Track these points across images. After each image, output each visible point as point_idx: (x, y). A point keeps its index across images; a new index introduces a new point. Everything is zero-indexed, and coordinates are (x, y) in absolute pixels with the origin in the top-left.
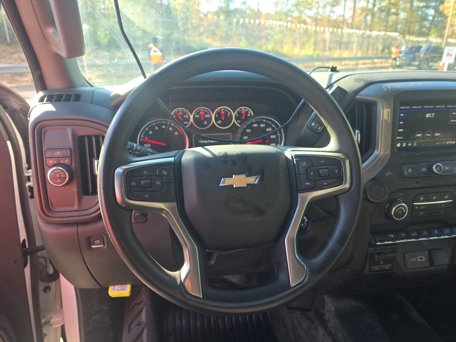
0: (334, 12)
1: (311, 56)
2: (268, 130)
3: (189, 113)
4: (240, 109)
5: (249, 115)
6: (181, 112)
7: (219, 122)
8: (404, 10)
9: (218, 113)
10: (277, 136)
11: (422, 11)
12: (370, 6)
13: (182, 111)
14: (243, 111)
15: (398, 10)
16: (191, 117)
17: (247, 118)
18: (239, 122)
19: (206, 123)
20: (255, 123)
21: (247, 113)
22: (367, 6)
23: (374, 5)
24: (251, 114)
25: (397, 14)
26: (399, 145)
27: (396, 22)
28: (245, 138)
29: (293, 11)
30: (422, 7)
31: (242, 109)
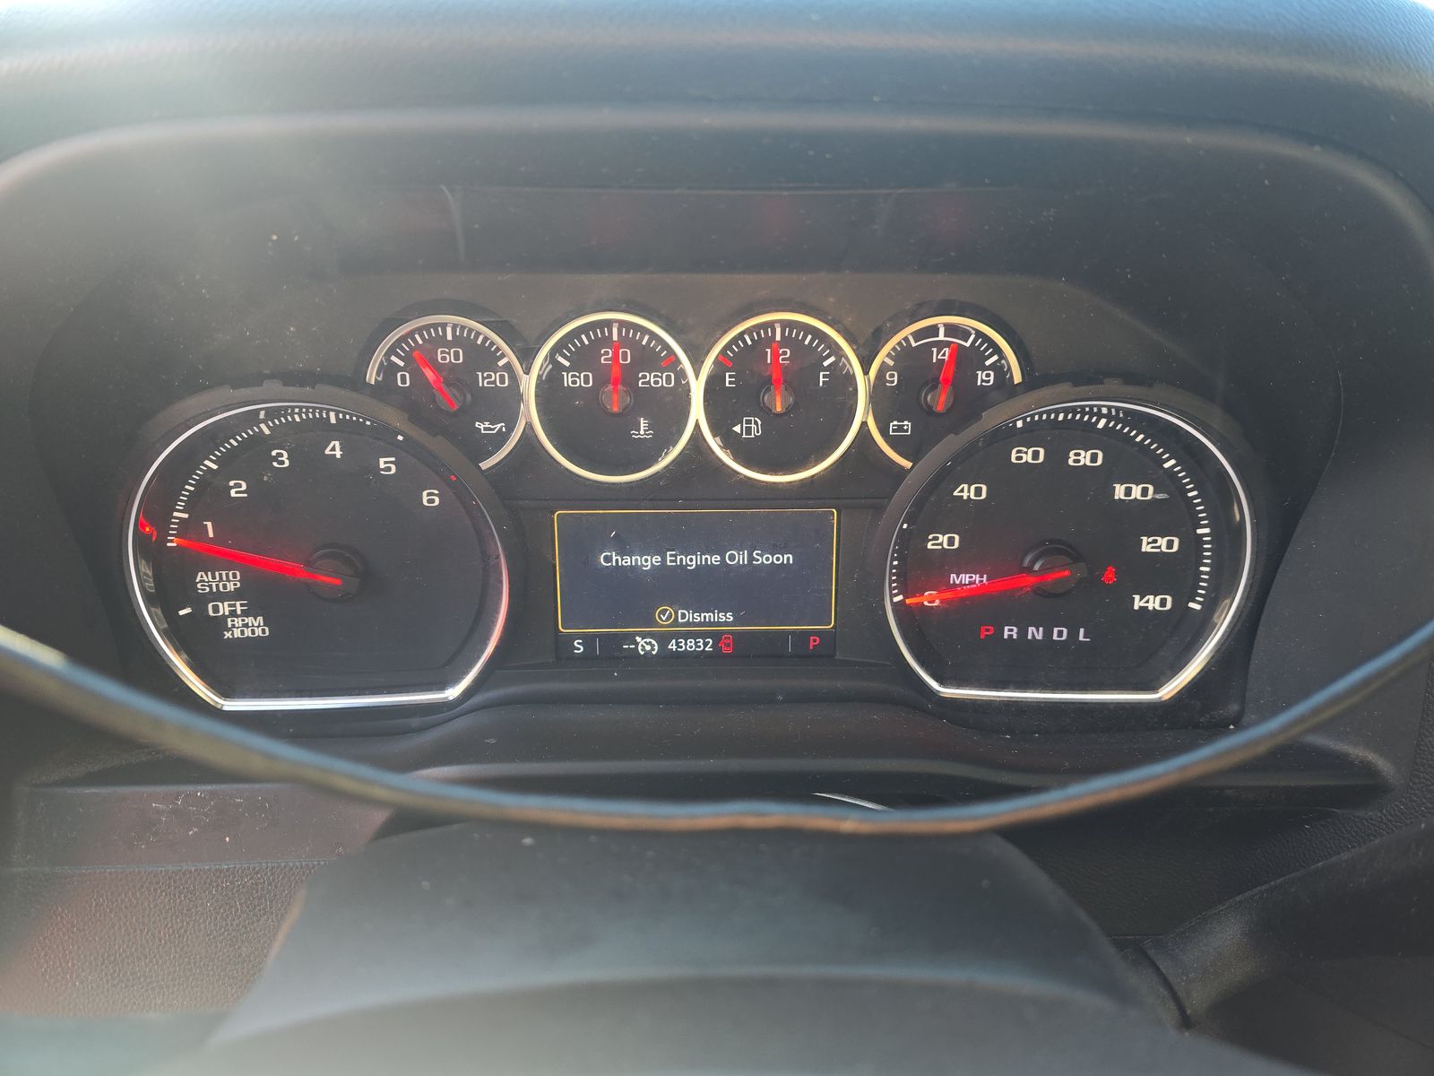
2: (1128, 492)
3: (510, 357)
4: (918, 335)
5: (985, 378)
6: (449, 345)
7: (749, 431)
9: (744, 358)
10: (1192, 545)
13: (457, 341)
14: (941, 345)
16: (529, 385)
17: (971, 403)
18: (900, 428)
19: (643, 429)
20: (1030, 436)
21: (968, 360)
24: (1001, 371)
28: (941, 541)
31: (933, 330)
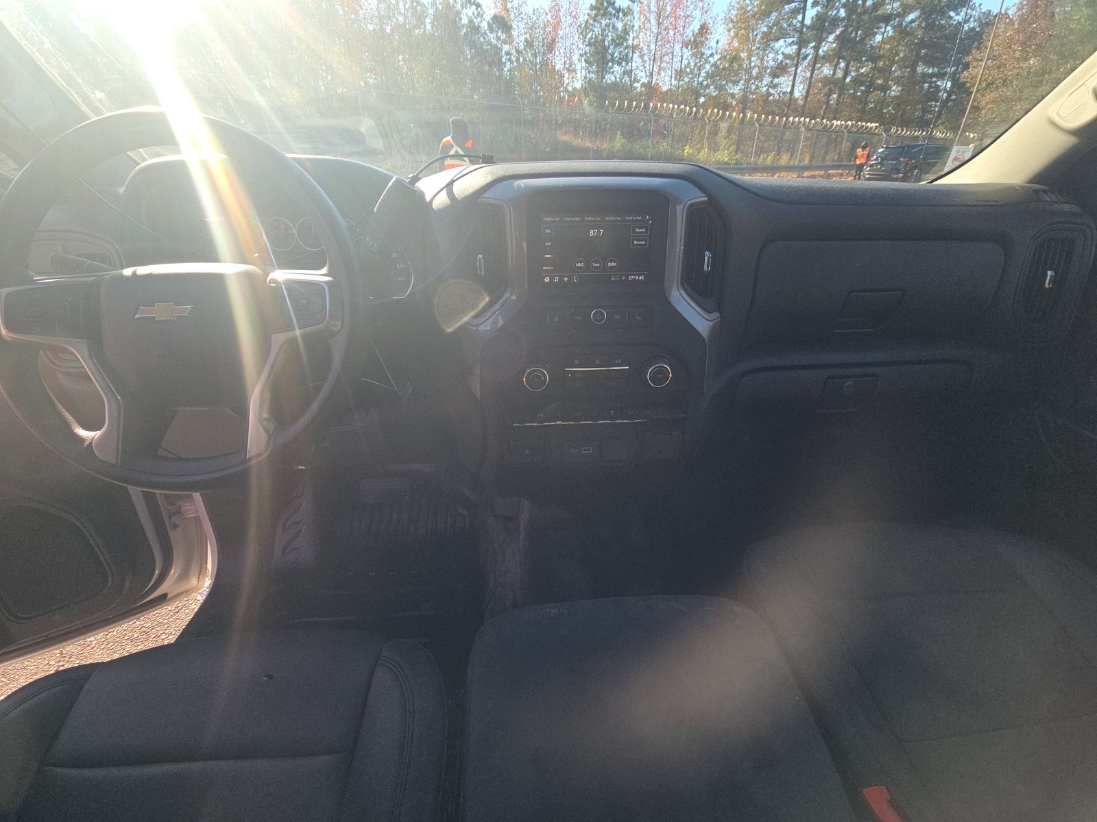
0: (775, 86)
1: (727, 163)
8: (898, 81)
11: (930, 83)
12: (840, 74)
15: (886, 80)
22: (834, 74)
23: (846, 73)
25: (884, 88)
26: (547, 280)
27: (882, 103)
29: (708, 86)
30: (932, 75)
